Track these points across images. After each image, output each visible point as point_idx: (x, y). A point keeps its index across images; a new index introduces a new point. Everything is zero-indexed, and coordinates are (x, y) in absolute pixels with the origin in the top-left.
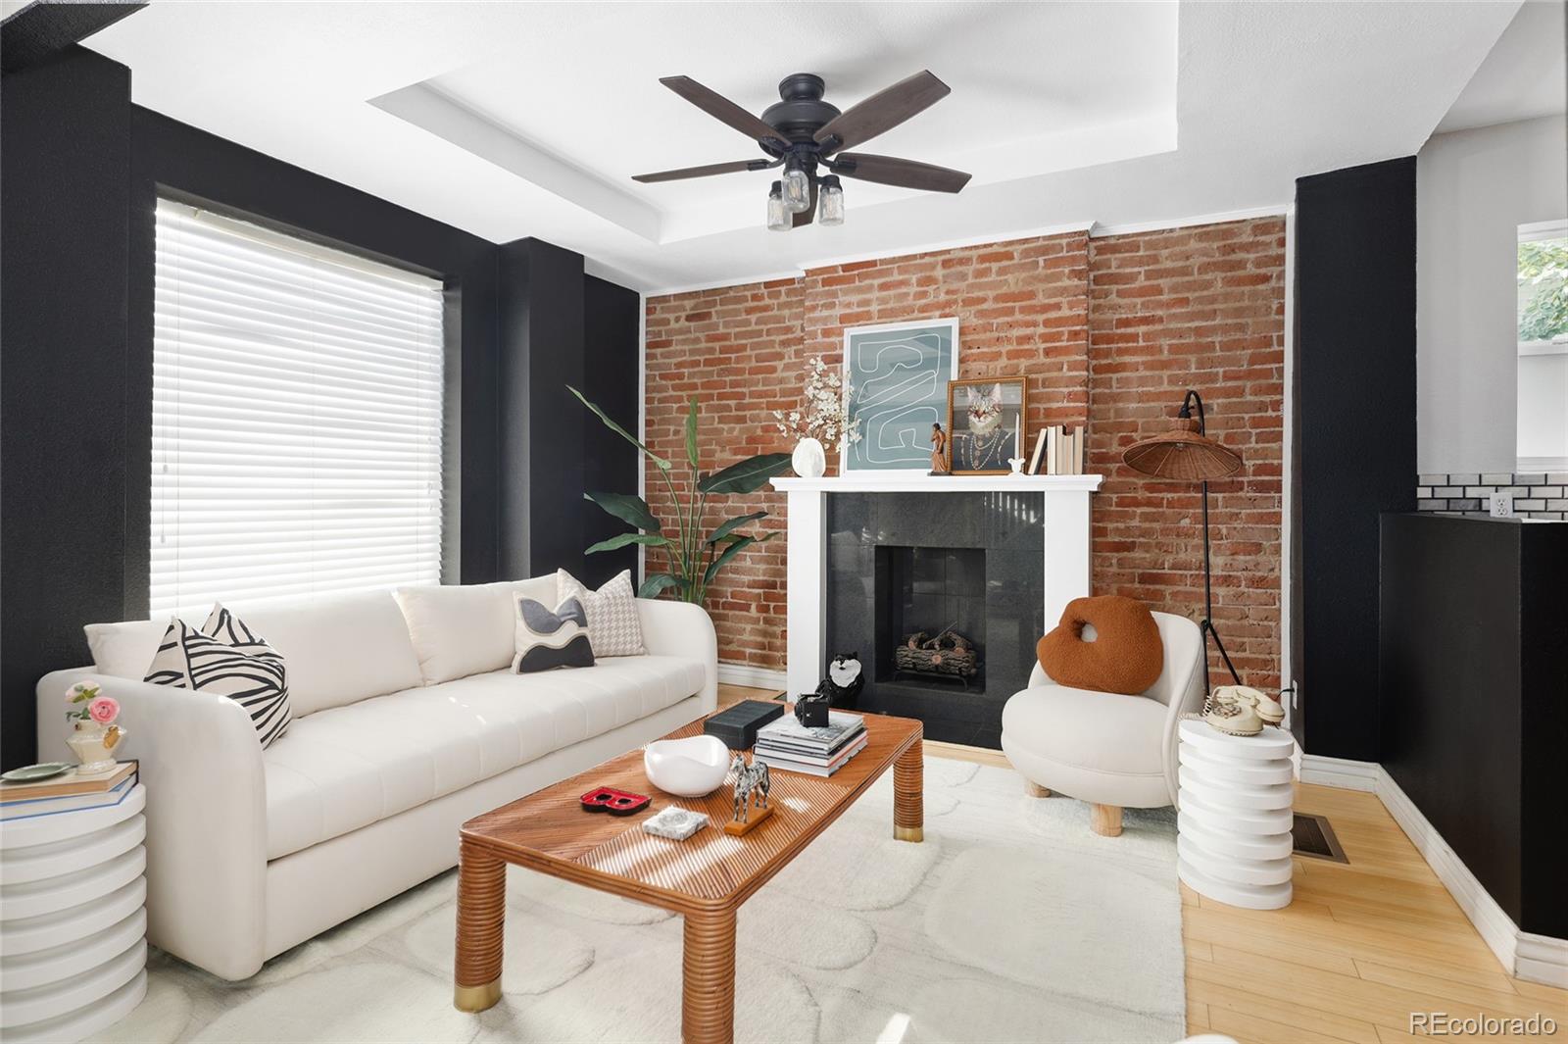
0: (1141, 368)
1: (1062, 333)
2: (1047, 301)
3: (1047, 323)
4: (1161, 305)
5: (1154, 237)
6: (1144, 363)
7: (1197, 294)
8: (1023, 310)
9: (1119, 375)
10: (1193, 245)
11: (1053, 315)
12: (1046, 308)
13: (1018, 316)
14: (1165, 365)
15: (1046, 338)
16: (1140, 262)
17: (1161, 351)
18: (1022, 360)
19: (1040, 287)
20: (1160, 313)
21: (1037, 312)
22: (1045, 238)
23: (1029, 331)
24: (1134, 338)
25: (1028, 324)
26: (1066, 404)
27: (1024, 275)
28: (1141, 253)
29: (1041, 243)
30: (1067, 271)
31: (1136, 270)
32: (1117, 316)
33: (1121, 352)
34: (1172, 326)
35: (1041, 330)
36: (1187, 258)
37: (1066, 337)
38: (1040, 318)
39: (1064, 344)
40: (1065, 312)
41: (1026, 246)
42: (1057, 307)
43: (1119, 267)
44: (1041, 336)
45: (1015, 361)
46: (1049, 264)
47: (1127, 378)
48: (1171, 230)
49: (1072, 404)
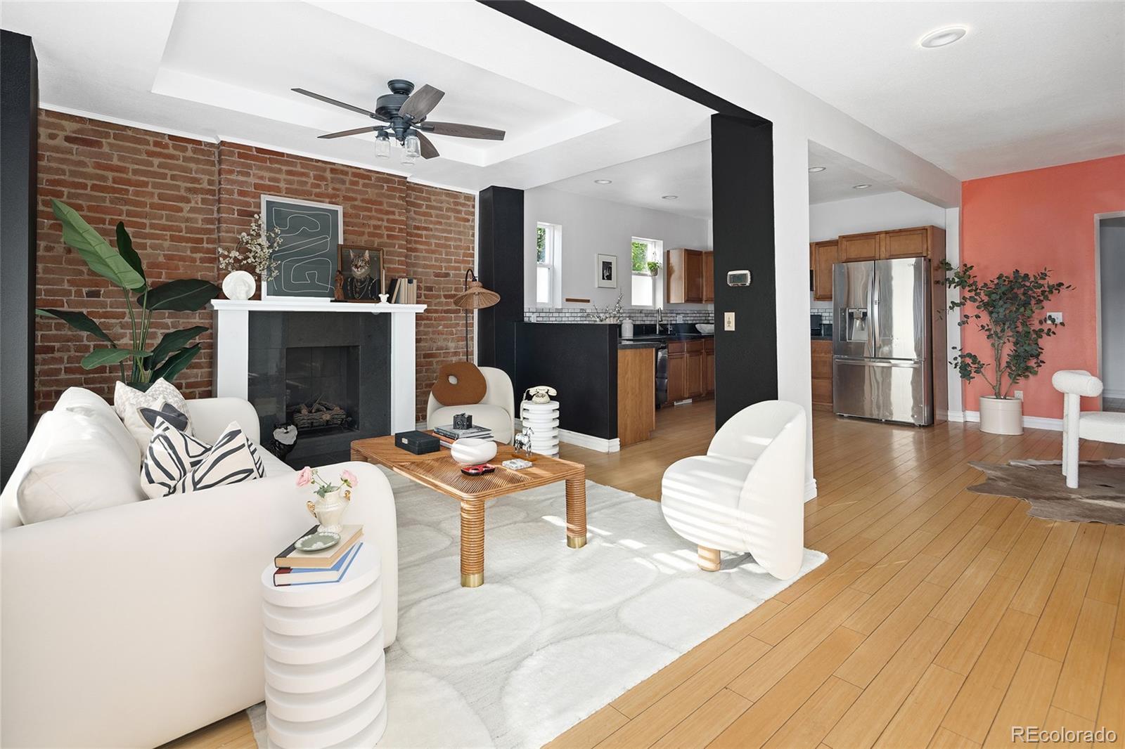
0: (424, 252)
1: (395, 228)
2: (388, 209)
3: (388, 220)
4: (431, 222)
5: (429, 189)
6: (425, 250)
7: (445, 221)
8: (377, 210)
9: (415, 254)
10: (444, 197)
11: (391, 217)
12: (388, 213)
13: (374, 213)
14: (433, 252)
15: (388, 229)
16: (424, 199)
17: (431, 245)
18: (376, 238)
19: (385, 200)
20: (431, 226)
21: (384, 214)
22: (387, 174)
23: (380, 223)
24: (420, 236)
25: (380, 219)
26: (397, 266)
27: (377, 191)
28: (424, 195)
29: (385, 176)
30: (398, 195)
31: (422, 202)
32: (414, 224)
33: (416, 242)
34: (436, 234)
35: (385, 224)
36: (442, 203)
37: (397, 230)
38: (386, 217)
39: (396, 234)
40: (397, 217)
41: (378, 175)
42: (393, 213)
43: (415, 199)
44: (385, 227)
45: (372, 239)
46: (390, 189)
47: (418, 256)
48: (436, 188)
49: (400, 267)
